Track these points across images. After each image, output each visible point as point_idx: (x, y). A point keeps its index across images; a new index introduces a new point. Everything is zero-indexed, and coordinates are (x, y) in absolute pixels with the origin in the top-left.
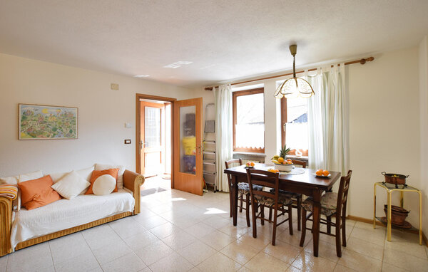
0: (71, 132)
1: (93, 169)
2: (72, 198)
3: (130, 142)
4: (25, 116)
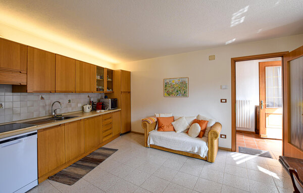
0: (185, 93)
1: (196, 118)
2: (178, 132)
3: (226, 102)
4: (166, 85)
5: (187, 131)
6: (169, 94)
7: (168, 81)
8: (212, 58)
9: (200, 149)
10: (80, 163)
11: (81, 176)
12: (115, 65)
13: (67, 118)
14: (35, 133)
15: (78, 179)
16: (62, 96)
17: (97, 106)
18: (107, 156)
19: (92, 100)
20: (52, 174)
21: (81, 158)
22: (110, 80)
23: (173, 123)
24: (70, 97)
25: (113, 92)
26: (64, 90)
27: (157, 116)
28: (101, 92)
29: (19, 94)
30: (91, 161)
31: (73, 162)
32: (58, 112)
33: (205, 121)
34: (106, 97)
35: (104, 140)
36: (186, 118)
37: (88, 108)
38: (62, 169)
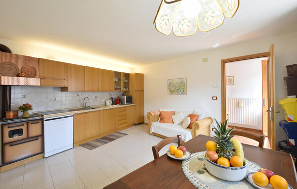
0: (184, 91)
1: (191, 113)
2: (175, 124)
3: (217, 99)
4: (169, 84)
5: (181, 124)
6: (172, 92)
7: (171, 81)
8: (205, 60)
9: (185, 137)
10: (100, 140)
11: (98, 146)
12: (132, 69)
13: (93, 108)
14: (72, 116)
15: (95, 147)
16: (91, 93)
17: (116, 101)
18: (119, 137)
19: (112, 97)
20: (81, 143)
21: (101, 137)
22: (127, 81)
23: (173, 117)
24: (96, 94)
25: (129, 91)
26: (91, 89)
27: (161, 110)
28: (119, 90)
29: (65, 92)
30: (107, 139)
31: (96, 138)
32: (88, 105)
33: (196, 115)
34: (123, 95)
35: (120, 127)
36: (183, 112)
37: (109, 103)
38: (89, 141)
